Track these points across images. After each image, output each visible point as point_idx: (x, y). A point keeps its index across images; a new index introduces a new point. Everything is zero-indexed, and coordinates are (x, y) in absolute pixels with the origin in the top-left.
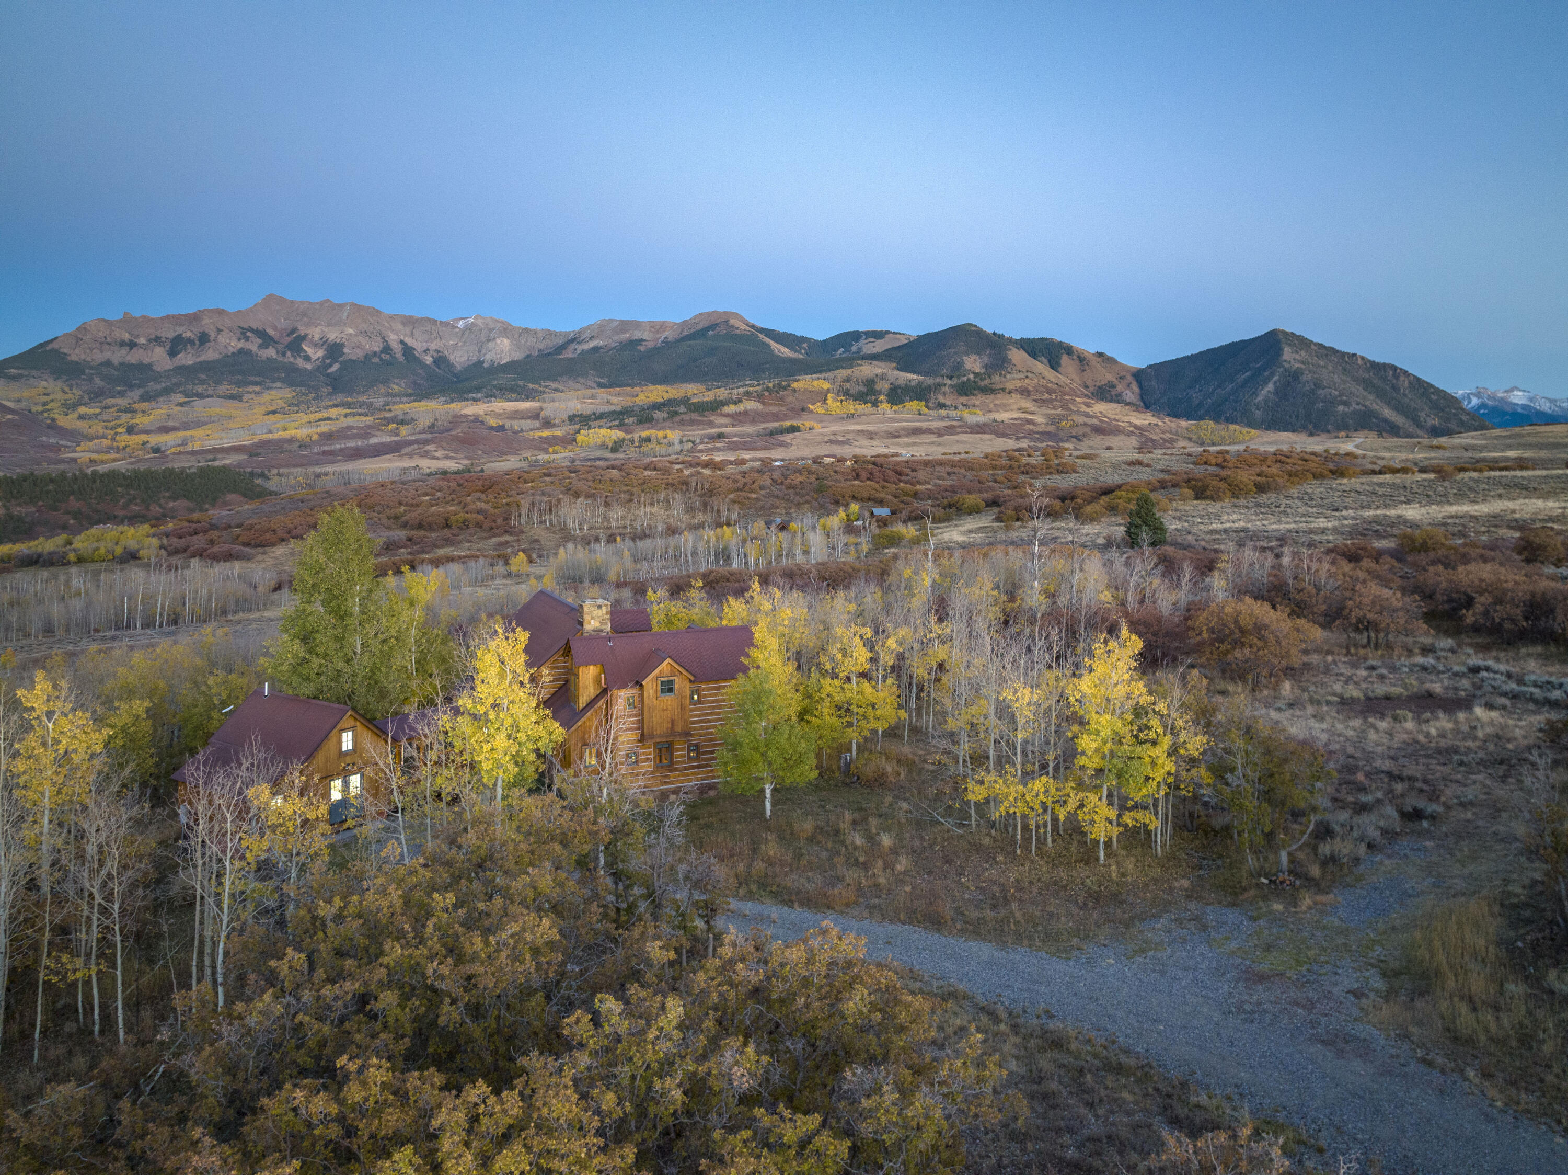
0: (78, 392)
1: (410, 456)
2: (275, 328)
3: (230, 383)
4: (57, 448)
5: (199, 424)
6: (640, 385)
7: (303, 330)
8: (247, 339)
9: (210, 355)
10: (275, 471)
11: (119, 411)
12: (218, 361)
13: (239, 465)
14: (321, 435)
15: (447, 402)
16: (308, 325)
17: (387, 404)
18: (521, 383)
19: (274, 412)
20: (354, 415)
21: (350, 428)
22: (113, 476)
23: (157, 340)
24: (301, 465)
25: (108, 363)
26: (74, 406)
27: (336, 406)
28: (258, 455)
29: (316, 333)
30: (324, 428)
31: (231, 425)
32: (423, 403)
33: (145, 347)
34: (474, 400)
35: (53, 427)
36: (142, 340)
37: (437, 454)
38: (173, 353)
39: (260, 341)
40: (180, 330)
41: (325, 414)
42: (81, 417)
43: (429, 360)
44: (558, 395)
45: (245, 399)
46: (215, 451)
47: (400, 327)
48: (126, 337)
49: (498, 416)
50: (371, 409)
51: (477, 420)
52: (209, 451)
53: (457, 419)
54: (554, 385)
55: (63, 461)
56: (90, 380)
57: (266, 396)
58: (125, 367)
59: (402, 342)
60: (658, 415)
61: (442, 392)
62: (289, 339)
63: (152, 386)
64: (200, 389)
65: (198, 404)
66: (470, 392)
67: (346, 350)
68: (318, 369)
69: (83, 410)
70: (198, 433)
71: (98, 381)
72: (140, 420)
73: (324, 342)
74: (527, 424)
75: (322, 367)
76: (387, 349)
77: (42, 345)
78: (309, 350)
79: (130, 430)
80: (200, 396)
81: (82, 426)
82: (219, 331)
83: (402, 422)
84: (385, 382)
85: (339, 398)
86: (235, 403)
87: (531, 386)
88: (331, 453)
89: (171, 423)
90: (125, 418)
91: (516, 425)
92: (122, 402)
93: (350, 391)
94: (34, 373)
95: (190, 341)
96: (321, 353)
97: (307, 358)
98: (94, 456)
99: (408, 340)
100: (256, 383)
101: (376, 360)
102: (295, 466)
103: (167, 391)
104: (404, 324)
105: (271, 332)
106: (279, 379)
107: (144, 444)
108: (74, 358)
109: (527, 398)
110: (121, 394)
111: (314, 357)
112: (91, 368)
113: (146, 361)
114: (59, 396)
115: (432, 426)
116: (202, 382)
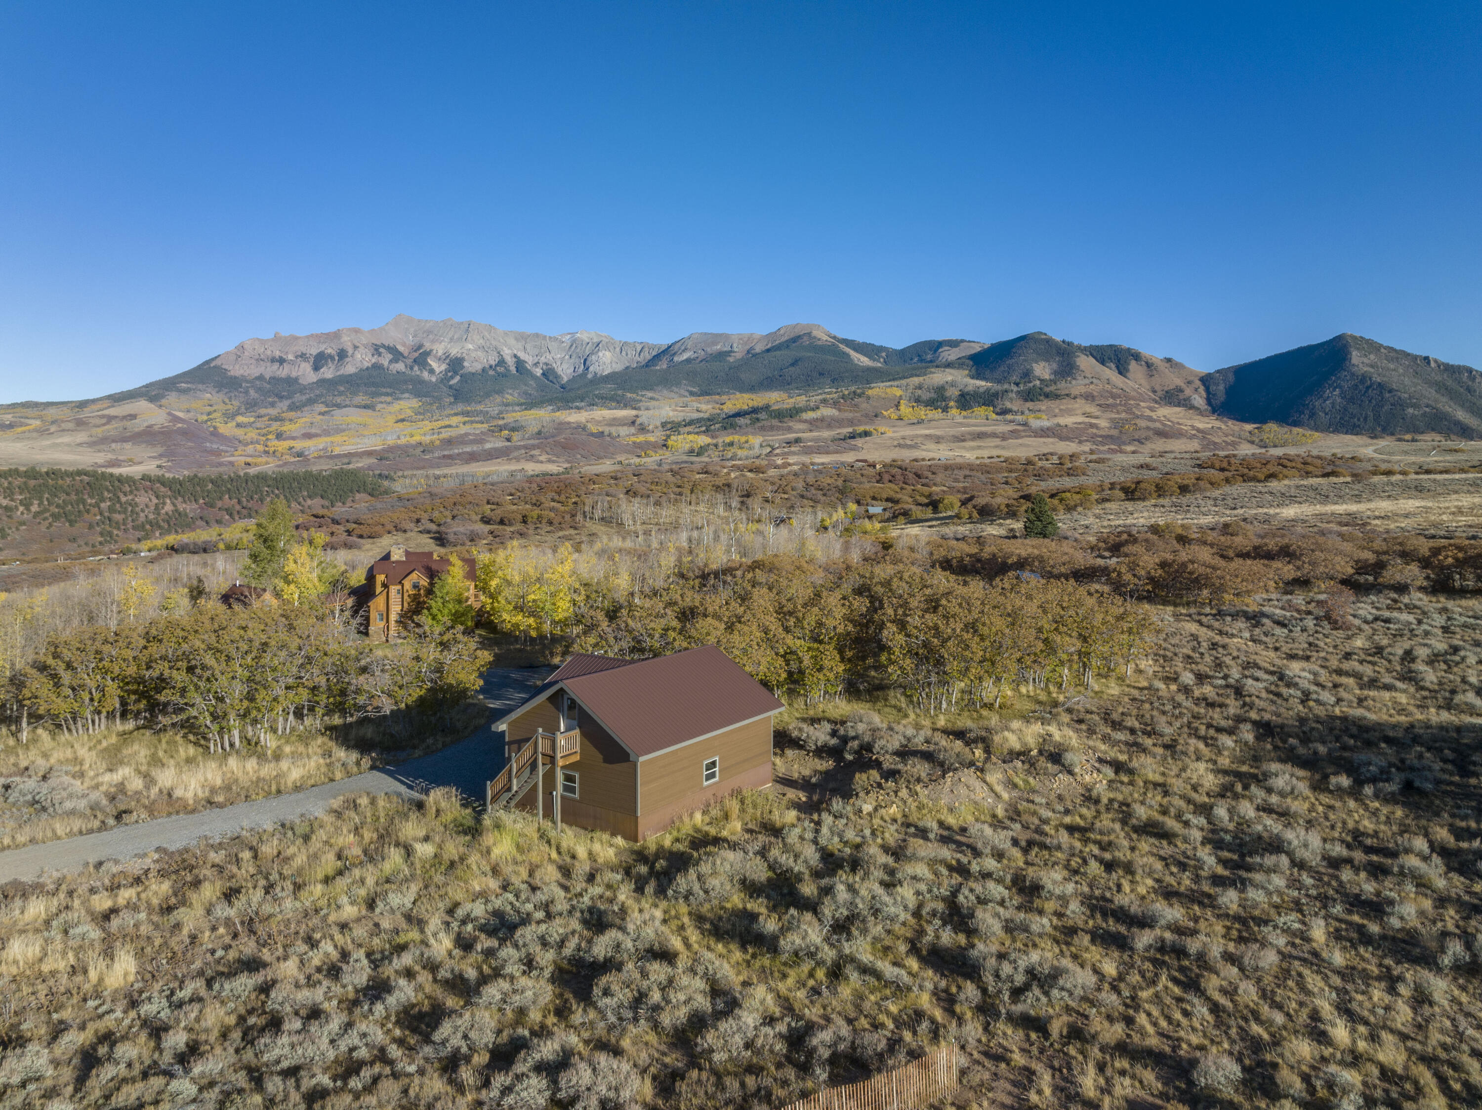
0: (236, 403)
1: (518, 459)
2: (404, 345)
3: (366, 393)
4: (218, 453)
5: (339, 431)
6: (728, 393)
7: (428, 346)
8: (380, 354)
9: (350, 369)
10: (400, 473)
11: (270, 419)
12: (355, 374)
13: (370, 468)
14: (441, 441)
15: (553, 411)
16: (433, 341)
17: (501, 412)
18: (620, 392)
19: (403, 420)
20: (472, 422)
21: (467, 434)
22: (262, 478)
23: (303, 356)
24: (423, 468)
25: (261, 378)
26: (233, 416)
27: (456, 414)
28: (387, 459)
29: (440, 349)
30: (446, 434)
31: (366, 433)
32: (532, 411)
33: (291, 363)
34: (578, 408)
35: (215, 433)
36: (291, 357)
37: (542, 458)
38: (316, 368)
39: (390, 356)
40: (322, 348)
41: (446, 422)
42: (239, 425)
43: (538, 372)
44: (653, 403)
45: (379, 407)
46: (350, 455)
47: (512, 342)
48: (277, 354)
49: (598, 423)
50: (487, 417)
51: (581, 428)
52: (345, 455)
53: (561, 427)
54: (650, 394)
55: (220, 464)
56: (246, 392)
57: (397, 406)
58: (275, 380)
59: (515, 356)
60: (741, 421)
61: (550, 401)
62: (416, 355)
63: (298, 397)
64: (339, 400)
65: (337, 412)
66: (573, 401)
67: (466, 364)
68: (442, 381)
69: (240, 419)
70: (337, 439)
71: (252, 392)
72: (287, 427)
73: (447, 356)
74: (624, 431)
75: (445, 379)
76: (502, 362)
77: (207, 362)
78: (434, 364)
79: (279, 436)
80: (339, 406)
81: (239, 432)
82: (356, 347)
83: (513, 430)
84: (500, 392)
85: (460, 407)
86: (369, 412)
87: (629, 395)
88: (450, 457)
89: (313, 431)
90: (275, 426)
91: (613, 430)
92: (273, 412)
93: (467, 400)
94: (200, 386)
95: (331, 357)
96: (444, 367)
97: (432, 371)
98: (249, 460)
99: (522, 355)
100: (387, 394)
101: (491, 373)
102: (418, 468)
103: (311, 402)
104: (517, 339)
105: (401, 348)
106: (407, 391)
107: (291, 448)
108: (232, 373)
109: (625, 406)
110: (273, 405)
111: (437, 370)
112: (247, 381)
113: (294, 374)
114: (221, 407)
115: (539, 433)
116: (341, 394)
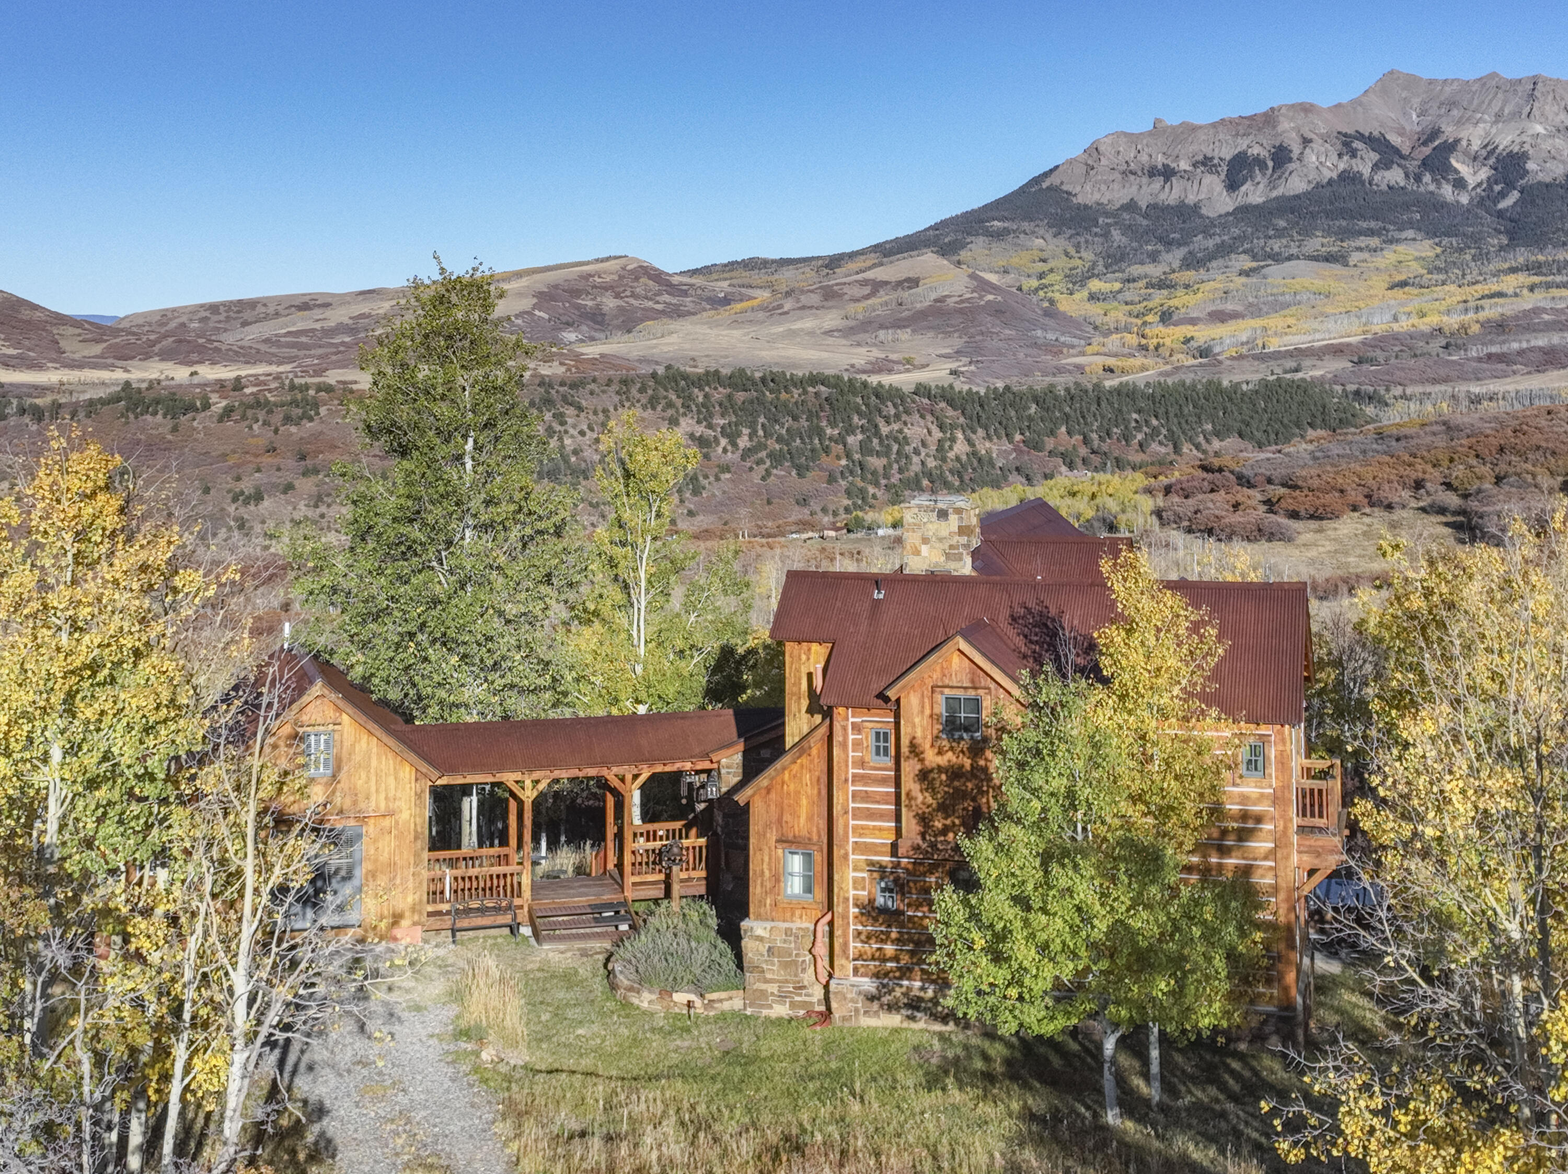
0: (1088, 255)
2: (1401, 132)
3: (1328, 232)
4: (1056, 349)
5: (1278, 306)
7: (1449, 132)
8: (1354, 154)
9: (1293, 185)
11: (1150, 285)
12: (1307, 195)
13: (1336, 379)
14: (1484, 324)
16: (1458, 123)
19: (1403, 284)
20: (1548, 286)
21: (1536, 311)
23: (1206, 163)
25: (1131, 206)
26: (1083, 279)
27: (1513, 270)
28: (1372, 361)
29: (1473, 137)
30: (1491, 311)
31: (1327, 309)
33: (1187, 176)
35: (1051, 312)
36: (1184, 165)
38: (1232, 185)
39: (1375, 157)
40: (1242, 144)
41: (1493, 286)
42: (1093, 297)
45: (1355, 258)
46: (1299, 353)
48: (1160, 160)
52: (1290, 354)
55: (1064, 370)
56: (1106, 235)
58: (1157, 210)
62: (1427, 150)
63: (1201, 243)
64: (1276, 245)
65: (1274, 270)
67: (1532, 165)
68: (1481, 202)
69: (1095, 285)
70: (1275, 322)
71: (1116, 234)
73: (1489, 152)
75: (1487, 199)
77: (1035, 180)
78: (1463, 169)
79: (1166, 317)
80: (1277, 258)
81: (1095, 310)
82: (1306, 141)
85: (1521, 256)
86: (1338, 268)
88: (1501, 358)
89: (1229, 307)
90: (1159, 297)
92: (1154, 271)
93: (1537, 241)
94: (1025, 225)
95: (1260, 163)
96: (1484, 174)
97: (1460, 184)
98: (1109, 363)
100: (1371, 233)
102: (1435, 381)
103: (1224, 250)
105: (1394, 140)
106: (1411, 224)
107: (1187, 341)
108: (1080, 200)
110: (1154, 257)
111: (1471, 181)
112: (1107, 214)
113: (1191, 199)
114: (1062, 263)
116: (1280, 234)
